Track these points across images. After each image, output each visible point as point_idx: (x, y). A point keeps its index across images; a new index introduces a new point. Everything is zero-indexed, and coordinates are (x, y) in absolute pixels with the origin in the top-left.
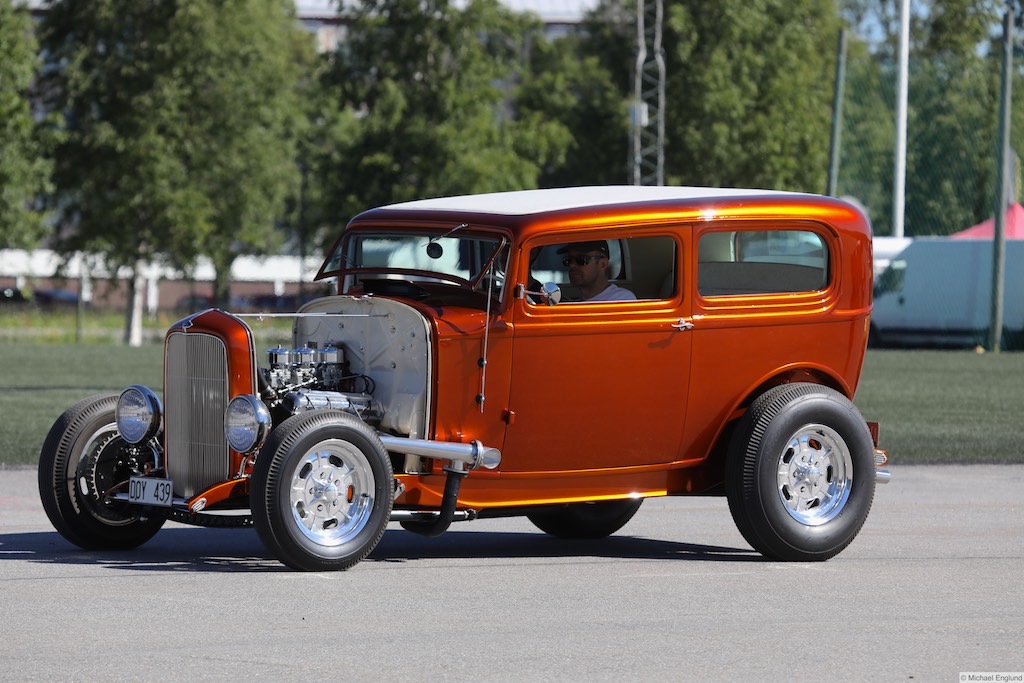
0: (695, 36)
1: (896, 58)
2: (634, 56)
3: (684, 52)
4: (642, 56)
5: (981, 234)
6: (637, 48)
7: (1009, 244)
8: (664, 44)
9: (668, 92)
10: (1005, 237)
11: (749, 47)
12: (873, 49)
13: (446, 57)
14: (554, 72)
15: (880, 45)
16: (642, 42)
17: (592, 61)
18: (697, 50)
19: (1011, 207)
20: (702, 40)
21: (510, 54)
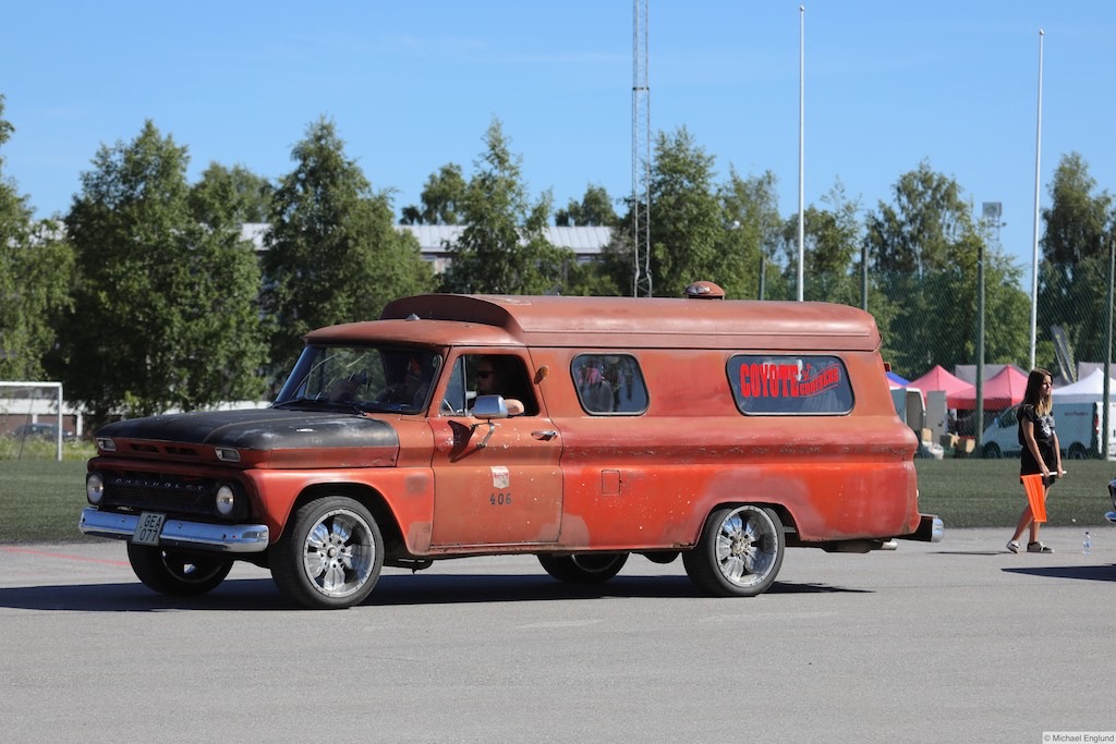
0: (671, 263)
1: (796, 275)
2: (634, 275)
3: (664, 272)
4: (638, 274)
6: (635, 270)
8: (651, 267)
11: (705, 268)
12: (783, 271)
13: (514, 276)
14: (582, 285)
15: (786, 268)
16: (637, 266)
17: (607, 278)
18: (672, 271)
20: (675, 264)
21: (554, 274)
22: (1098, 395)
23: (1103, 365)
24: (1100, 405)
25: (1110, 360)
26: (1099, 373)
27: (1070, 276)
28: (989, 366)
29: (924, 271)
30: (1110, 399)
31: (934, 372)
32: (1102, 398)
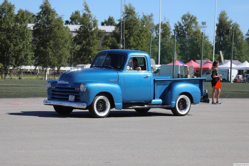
1: (158, 38)
3: (127, 37)
4: (122, 37)
5: (171, 64)
6: (121, 36)
7: (175, 66)
8: (125, 36)
9: (125, 43)
10: (175, 65)
12: (155, 37)
14: (108, 40)
15: (156, 36)
17: (114, 38)
18: (129, 37)
19: (175, 60)
20: (130, 35)
22: (229, 67)
23: (230, 60)
24: (230, 70)
25: (232, 59)
26: (229, 62)
27: (222, 39)
28: (204, 60)
29: (188, 38)
30: (232, 68)
31: (191, 61)
32: (230, 68)
